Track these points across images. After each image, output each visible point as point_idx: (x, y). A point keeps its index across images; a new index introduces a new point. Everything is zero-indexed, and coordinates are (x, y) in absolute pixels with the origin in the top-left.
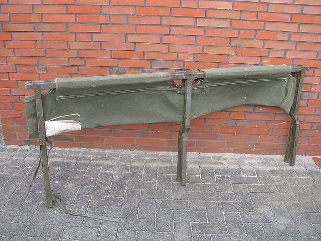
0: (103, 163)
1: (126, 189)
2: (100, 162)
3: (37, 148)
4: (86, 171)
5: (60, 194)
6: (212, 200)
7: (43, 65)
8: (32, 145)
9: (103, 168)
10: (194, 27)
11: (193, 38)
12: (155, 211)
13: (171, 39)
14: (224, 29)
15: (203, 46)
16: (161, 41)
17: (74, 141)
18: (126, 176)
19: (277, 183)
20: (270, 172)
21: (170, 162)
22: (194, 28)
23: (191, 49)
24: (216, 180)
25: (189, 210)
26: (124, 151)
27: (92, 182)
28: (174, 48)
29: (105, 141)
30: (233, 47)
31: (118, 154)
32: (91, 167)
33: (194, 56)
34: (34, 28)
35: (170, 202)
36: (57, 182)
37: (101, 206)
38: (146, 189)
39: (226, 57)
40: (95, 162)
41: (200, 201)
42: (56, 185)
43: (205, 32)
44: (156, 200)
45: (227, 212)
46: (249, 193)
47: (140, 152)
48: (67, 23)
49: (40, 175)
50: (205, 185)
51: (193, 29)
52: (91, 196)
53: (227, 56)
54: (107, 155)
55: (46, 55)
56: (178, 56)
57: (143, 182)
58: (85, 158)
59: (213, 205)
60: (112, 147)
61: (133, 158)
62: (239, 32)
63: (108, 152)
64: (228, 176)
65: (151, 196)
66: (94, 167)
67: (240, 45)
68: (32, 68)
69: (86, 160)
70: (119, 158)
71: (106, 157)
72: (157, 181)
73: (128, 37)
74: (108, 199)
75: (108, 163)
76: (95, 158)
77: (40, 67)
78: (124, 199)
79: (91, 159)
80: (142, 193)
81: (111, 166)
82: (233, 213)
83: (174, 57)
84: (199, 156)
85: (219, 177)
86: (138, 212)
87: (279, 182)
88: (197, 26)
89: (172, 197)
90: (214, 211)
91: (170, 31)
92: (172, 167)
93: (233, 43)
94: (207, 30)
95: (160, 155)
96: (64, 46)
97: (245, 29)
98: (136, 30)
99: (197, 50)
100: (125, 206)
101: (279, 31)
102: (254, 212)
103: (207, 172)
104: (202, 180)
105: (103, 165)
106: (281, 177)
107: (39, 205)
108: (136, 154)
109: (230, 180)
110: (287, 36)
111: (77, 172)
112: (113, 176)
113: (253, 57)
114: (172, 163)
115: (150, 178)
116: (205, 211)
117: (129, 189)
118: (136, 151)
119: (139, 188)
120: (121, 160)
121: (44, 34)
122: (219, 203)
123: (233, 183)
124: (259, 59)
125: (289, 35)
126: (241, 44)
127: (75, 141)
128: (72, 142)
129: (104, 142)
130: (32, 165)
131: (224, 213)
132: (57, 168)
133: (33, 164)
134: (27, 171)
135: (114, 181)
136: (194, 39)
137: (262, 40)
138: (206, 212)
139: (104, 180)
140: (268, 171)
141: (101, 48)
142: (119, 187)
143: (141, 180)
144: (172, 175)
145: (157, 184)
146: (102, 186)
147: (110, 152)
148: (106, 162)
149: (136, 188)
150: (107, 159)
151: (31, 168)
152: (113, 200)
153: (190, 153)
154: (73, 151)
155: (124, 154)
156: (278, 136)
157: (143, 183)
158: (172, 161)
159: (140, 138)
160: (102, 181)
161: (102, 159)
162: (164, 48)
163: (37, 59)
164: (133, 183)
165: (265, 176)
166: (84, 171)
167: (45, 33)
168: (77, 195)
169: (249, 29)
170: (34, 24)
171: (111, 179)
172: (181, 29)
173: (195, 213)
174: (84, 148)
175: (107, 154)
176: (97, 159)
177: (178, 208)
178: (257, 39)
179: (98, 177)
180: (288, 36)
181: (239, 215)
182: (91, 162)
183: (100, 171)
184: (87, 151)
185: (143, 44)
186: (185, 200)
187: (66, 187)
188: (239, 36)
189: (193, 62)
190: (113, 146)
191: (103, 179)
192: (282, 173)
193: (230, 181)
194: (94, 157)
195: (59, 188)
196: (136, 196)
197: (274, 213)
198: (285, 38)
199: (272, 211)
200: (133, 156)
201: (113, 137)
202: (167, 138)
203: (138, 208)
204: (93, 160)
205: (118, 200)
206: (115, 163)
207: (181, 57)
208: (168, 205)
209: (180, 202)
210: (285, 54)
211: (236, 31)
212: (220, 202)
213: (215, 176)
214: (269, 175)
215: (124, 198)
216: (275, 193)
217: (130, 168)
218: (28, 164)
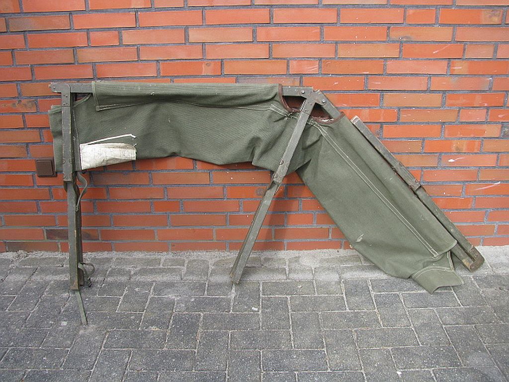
0: (154, 279)
1: (200, 330)
2: (149, 278)
3: (30, 256)
4: (122, 297)
5: (69, 349)
6: (373, 344)
7: (30, 97)
8: (20, 252)
9: (154, 289)
10: (318, 7)
11: (317, 30)
12: (260, 377)
13: (274, 33)
14: (377, 8)
15: (336, 43)
16: (254, 37)
17: (98, 240)
18: (200, 304)
19: (495, 303)
20: (476, 280)
21: (282, 271)
22: (316, 9)
23: (313, 50)
24: (375, 303)
25: (329, 370)
26: (195, 253)
27: (133, 319)
28: (281, 51)
29: (156, 237)
30: (394, 42)
31: (184, 260)
32: (131, 289)
33: (319, 62)
34: (7, 26)
35: (289, 354)
36: (64, 323)
37: (150, 370)
38: (240, 329)
39: (382, 62)
40: (139, 278)
41: (349, 348)
42: (62, 331)
43: (338, 15)
44: (261, 352)
45: (405, 369)
46: (444, 326)
47: (226, 255)
48: (70, 13)
49: (32, 310)
50: (356, 315)
51: (315, 11)
52: (131, 349)
53: (383, 60)
54: (161, 264)
55: (34, 77)
56: (288, 66)
57: (233, 314)
58: (120, 272)
59: (375, 357)
60: (170, 247)
61: (211, 267)
62: (405, 12)
63: (165, 257)
64: (398, 293)
65: (251, 343)
66: (137, 290)
67: (407, 37)
68: (10, 105)
69: (122, 275)
70: (185, 268)
71: (161, 266)
72: (260, 311)
73: (190, 33)
74: (164, 355)
75: (165, 279)
76: (140, 270)
77: (24, 101)
78: (198, 352)
79: (132, 273)
80: (231, 338)
81: (170, 285)
82: (418, 371)
83: (280, 68)
84: (339, 256)
85: (380, 296)
87: (497, 300)
88: (323, 4)
89: (292, 343)
90: (379, 369)
91: (271, 17)
92: (288, 281)
93: (395, 35)
94: (343, 12)
95: (262, 259)
96: (67, 57)
97: (417, 7)
98: (203, 18)
99: (325, 51)
100: (199, 368)
101: (483, 7)
102: (460, 367)
103: (356, 286)
104: (348, 304)
105: (154, 284)
106: (500, 288)
107: (24, 375)
108: (218, 259)
109: (403, 301)
110: (499, 16)
111: (104, 301)
112: (174, 305)
113: (434, 60)
114: (287, 273)
115: (247, 305)
116: (361, 369)
117: (206, 331)
118: (216, 253)
119: (226, 328)
120: (190, 272)
121: (28, 37)
122: (387, 351)
123: (409, 308)
124: (445, 63)
125: (503, 12)
126: (409, 35)
127: (100, 239)
128: (94, 241)
129: (155, 239)
130: (19, 291)
131: (399, 373)
132: (66, 295)
133: (21, 288)
134: (8, 302)
135: (176, 315)
136: (319, 30)
137: (450, 25)
138: (362, 371)
139: (156, 315)
140: (473, 279)
141: (138, 57)
142: (187, 327)
143: (230, 311)
144: (289, 297)
145: (261, 317)
146: (153, 328)
147: (168, 257)
148: (159, 278)
149: (220, 329)
150: (162, 271)
151: (16, 296)
152: (175, 357)
153: (319, 250)
154: (97, 259)
155: (195, 261)
156: (484, 211)
157: (234, 317)
158: (287, 269)
159: (224, 228)
160: (152, 317)
161: (152, 272)
162: (261, 51)
163: (17, 86)
165: (469, 288)
166: (118, 297)
167: (28, 34)
168: (103, 348)
169: (424, 6)
170: (7, 18)
171: (171, 312)
172: (293, 11)
173: (342, 375)
174: (118, 251)
175: (162, 260)
176: (143, 272)
177: (307, 366)
178: (441, 25)
179: (146, 308)
180: (501, 15)
181: (431, 374)
182: (131, 280)
183: (150, 297)
184: (123, 256)
185: (218, 44)
186: (320, 348)
187: (81, 332)
188: (404, 20)
189: (317, 76)
190: (174, 246)
191: (154, 313)
192: (501, 281)
193: (403, 303)
194: (137, 269)
195: (69, 336)
196: (221, 346)
197: (501, 367)
198: (496, 20)
199: (497, 363)
200: (211, 262)
201: (172, 228)
202: (276, 226)
203: (226, 372)
204: (135, 274)
205: (185, 356)
206: (178, 278)
207: (294, 67)
208: (286, 362)
209: (309, 354)
210: (495, 52)
211: (400, 11)
212: (390, 348)
213: (373, 293)
214: (475, 286)
215: (196, 351)
216: (495, 324)
217: (207, 286)
218: (11, 289)
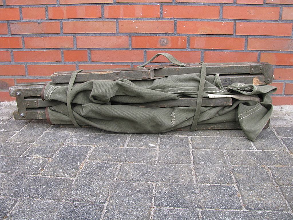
1: (86, 160)
12: (150, 213)
24: (284, 145)
25: (244, 210)
35: (189, 188)
38: (132, 162)
57: (128, 149)
65: (143, 175)
72: (158, 147)
78: (76, 181)
80: (120, 169)
86: (103, 214)
89: (194, 177)
104: (254, 144)
115: (144, 141)
117: (92, 161)
119: (117, 160)
135: (65, 147)
142: (73, 157)
143: (124, 146)
145: (157, 152)
146: (35, 156)
149: (109, 160)
152: (47, 184)
157: (128, 151)
160: (40, 147)
164: (106, 151)
171: (61, 144)
186: (229, 183)
196: (106, 176)
203: (105, 205)
205: (58, 184)
208: (186, 197)
209: (216, 189)
